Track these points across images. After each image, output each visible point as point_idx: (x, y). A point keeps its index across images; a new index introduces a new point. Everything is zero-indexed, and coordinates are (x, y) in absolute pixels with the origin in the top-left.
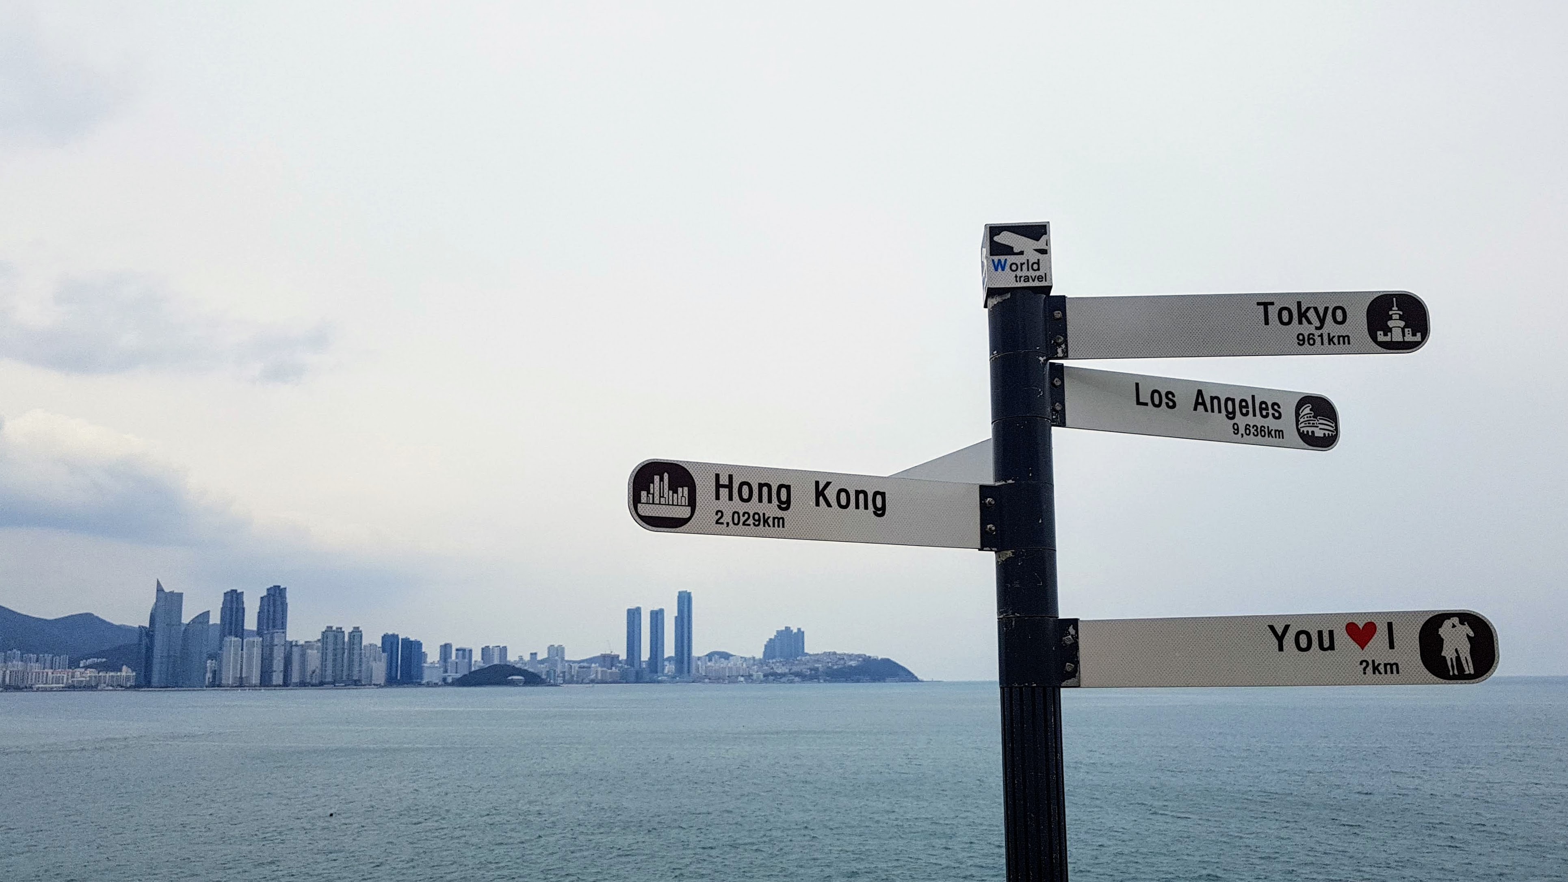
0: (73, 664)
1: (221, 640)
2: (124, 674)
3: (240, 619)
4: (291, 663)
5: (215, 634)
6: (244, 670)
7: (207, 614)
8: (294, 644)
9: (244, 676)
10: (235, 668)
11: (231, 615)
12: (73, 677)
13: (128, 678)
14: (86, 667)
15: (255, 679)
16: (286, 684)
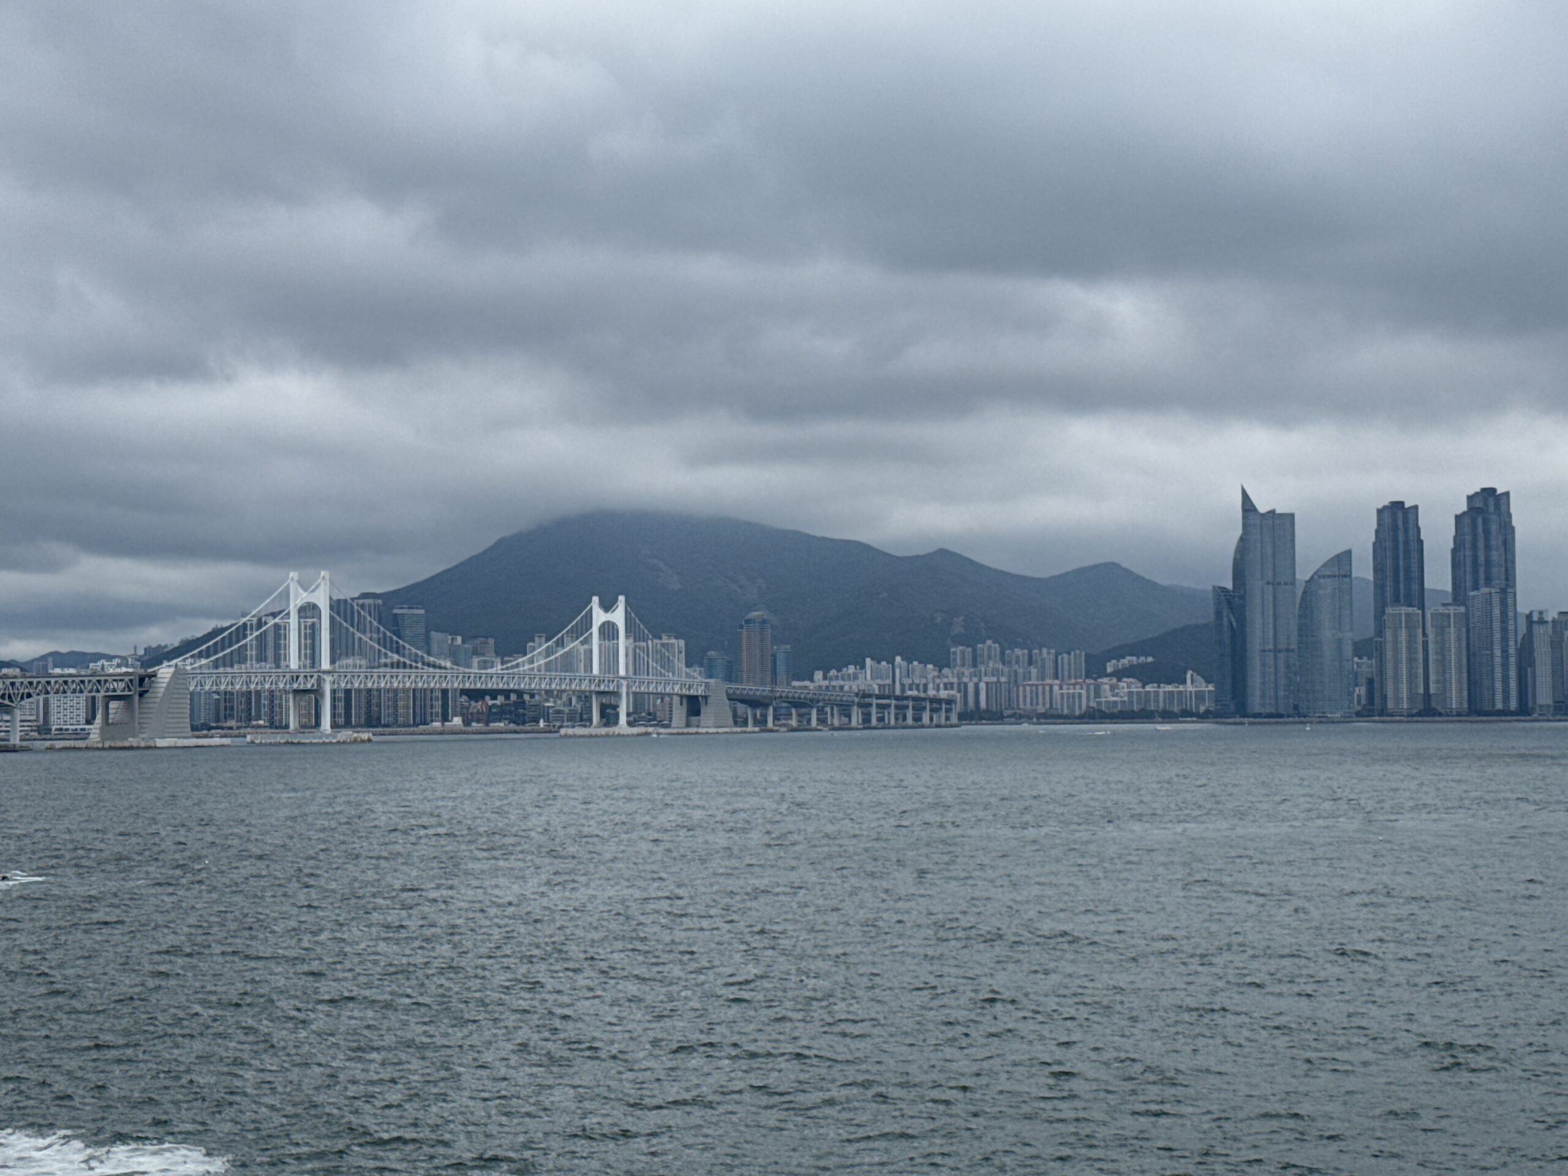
0: (1094, 668)
1: (1380, 614)
2: (1189, 687)
3: (1415, 567)
4: (1532, 664)
5: (1364, 601)
6: (1432, 678)
7: (1344, 558)
8: (1535, 618)
9: (1432, 690)
10: (1412, 677)
11: (1396, 558)
12: (1098, 694)
13: (1200, 696)
14: (1119, 674)
15: (1456, 698)
16: (1524, 710)
